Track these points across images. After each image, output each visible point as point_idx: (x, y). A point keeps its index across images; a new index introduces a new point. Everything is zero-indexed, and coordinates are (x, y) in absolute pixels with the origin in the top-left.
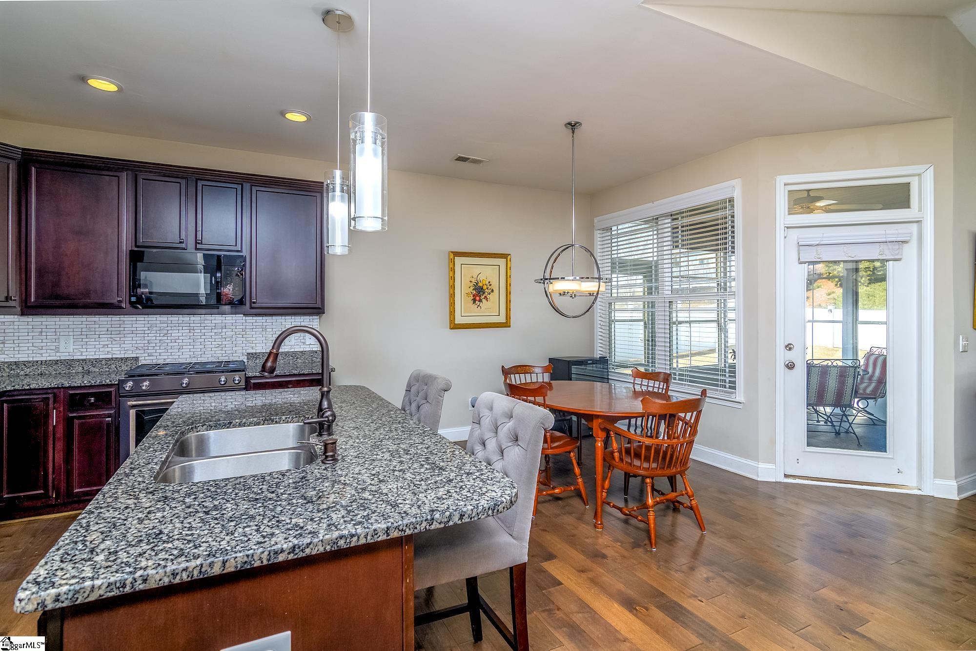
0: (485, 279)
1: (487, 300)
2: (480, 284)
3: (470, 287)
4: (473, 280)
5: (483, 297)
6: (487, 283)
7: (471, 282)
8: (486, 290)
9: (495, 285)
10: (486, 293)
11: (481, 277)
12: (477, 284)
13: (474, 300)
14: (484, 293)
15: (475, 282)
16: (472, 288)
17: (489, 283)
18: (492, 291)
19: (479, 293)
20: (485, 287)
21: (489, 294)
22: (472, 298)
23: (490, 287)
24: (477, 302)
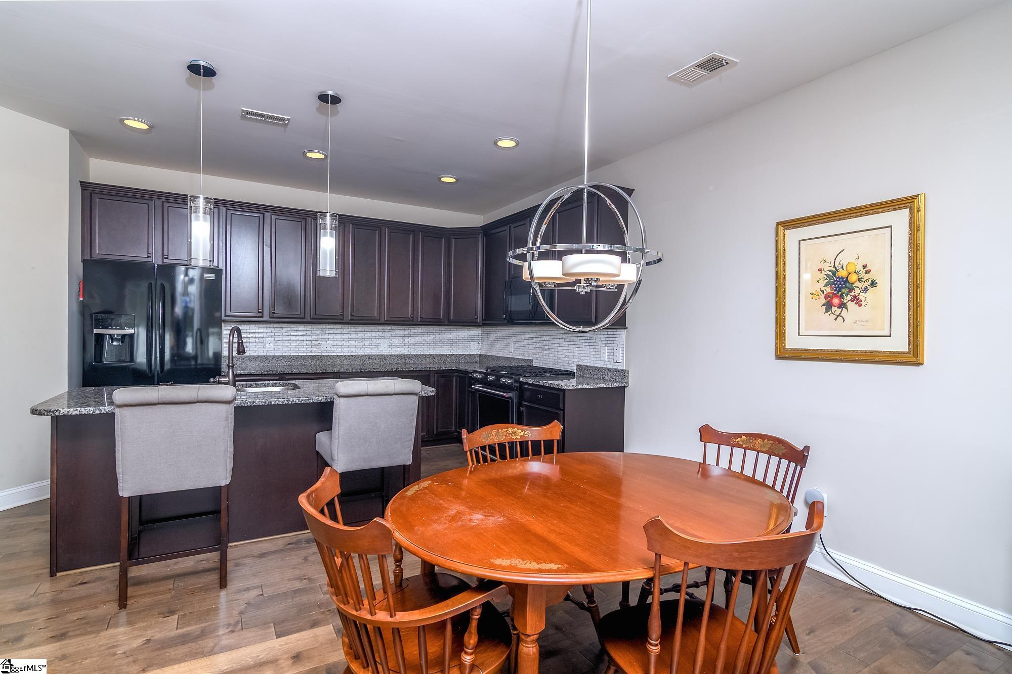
0: (853, 261)
1: (858, 302)
2: (842, 273)
3: (818, 281)
4: (827, 267)
5: (849, 297)
6: (859, 268)
7: (820, 270)
8: (858, 284)
9: (879, 273)
10: (857, 290)
11: (844, 259)
12: (834, 273)
13: (829, 306)
14: (851, 290)
15: (830, 271)
16: (823, 283)
17: (864, 267)
18: (873, 284)
19: (840, 291)
20: (853, 278)
21: (865, 290)
22: (824, 301)
23: (866, 277)
24: (834, 309)
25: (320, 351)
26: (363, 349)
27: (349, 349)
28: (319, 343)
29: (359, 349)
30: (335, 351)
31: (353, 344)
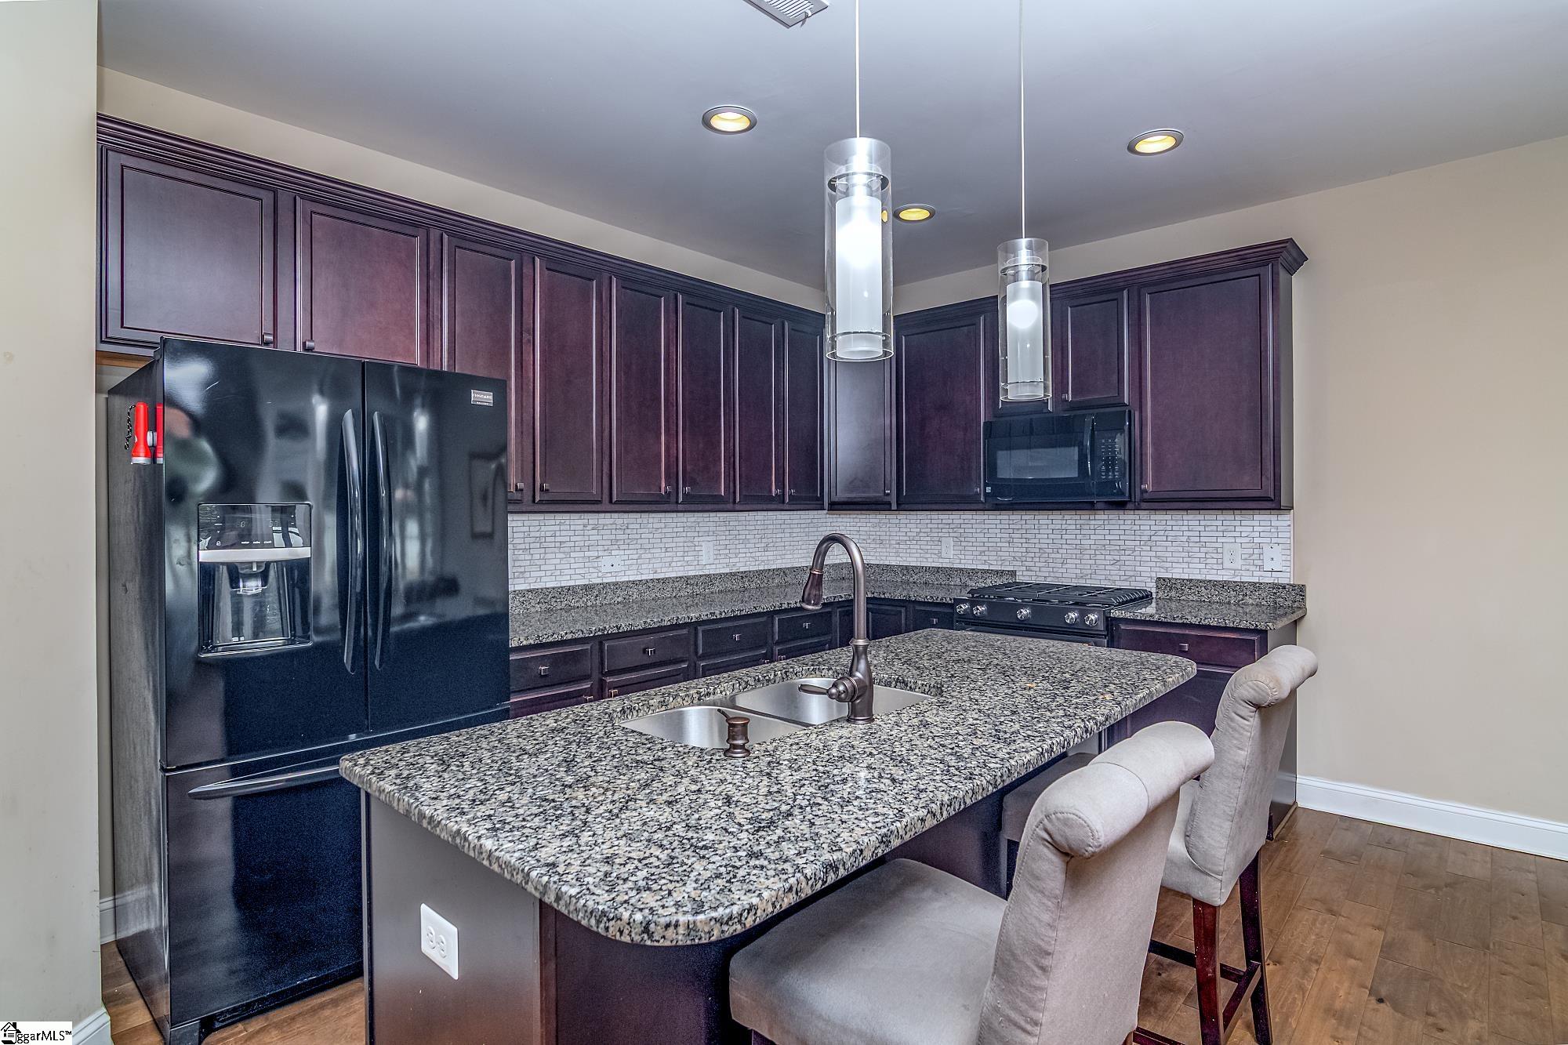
25: (600, 575)
26: (674, 564)
27: (651, 566)
28: (598, 557)
29: (667, 565)
30: (628, 573)
31: (657, 555)
